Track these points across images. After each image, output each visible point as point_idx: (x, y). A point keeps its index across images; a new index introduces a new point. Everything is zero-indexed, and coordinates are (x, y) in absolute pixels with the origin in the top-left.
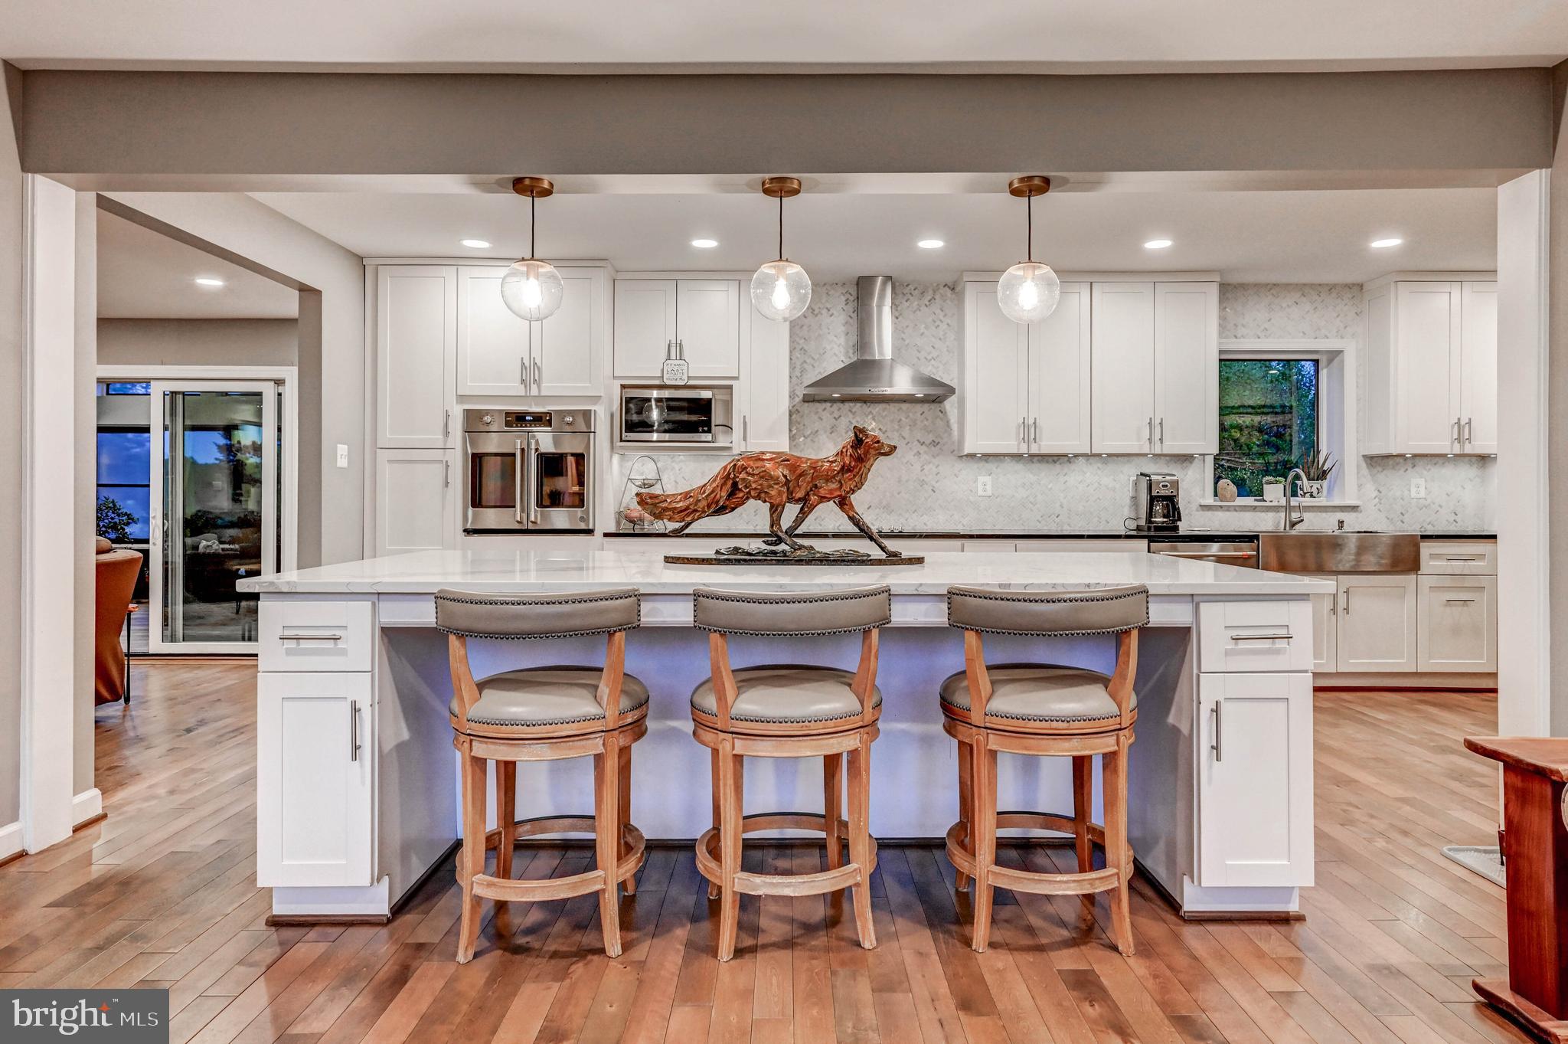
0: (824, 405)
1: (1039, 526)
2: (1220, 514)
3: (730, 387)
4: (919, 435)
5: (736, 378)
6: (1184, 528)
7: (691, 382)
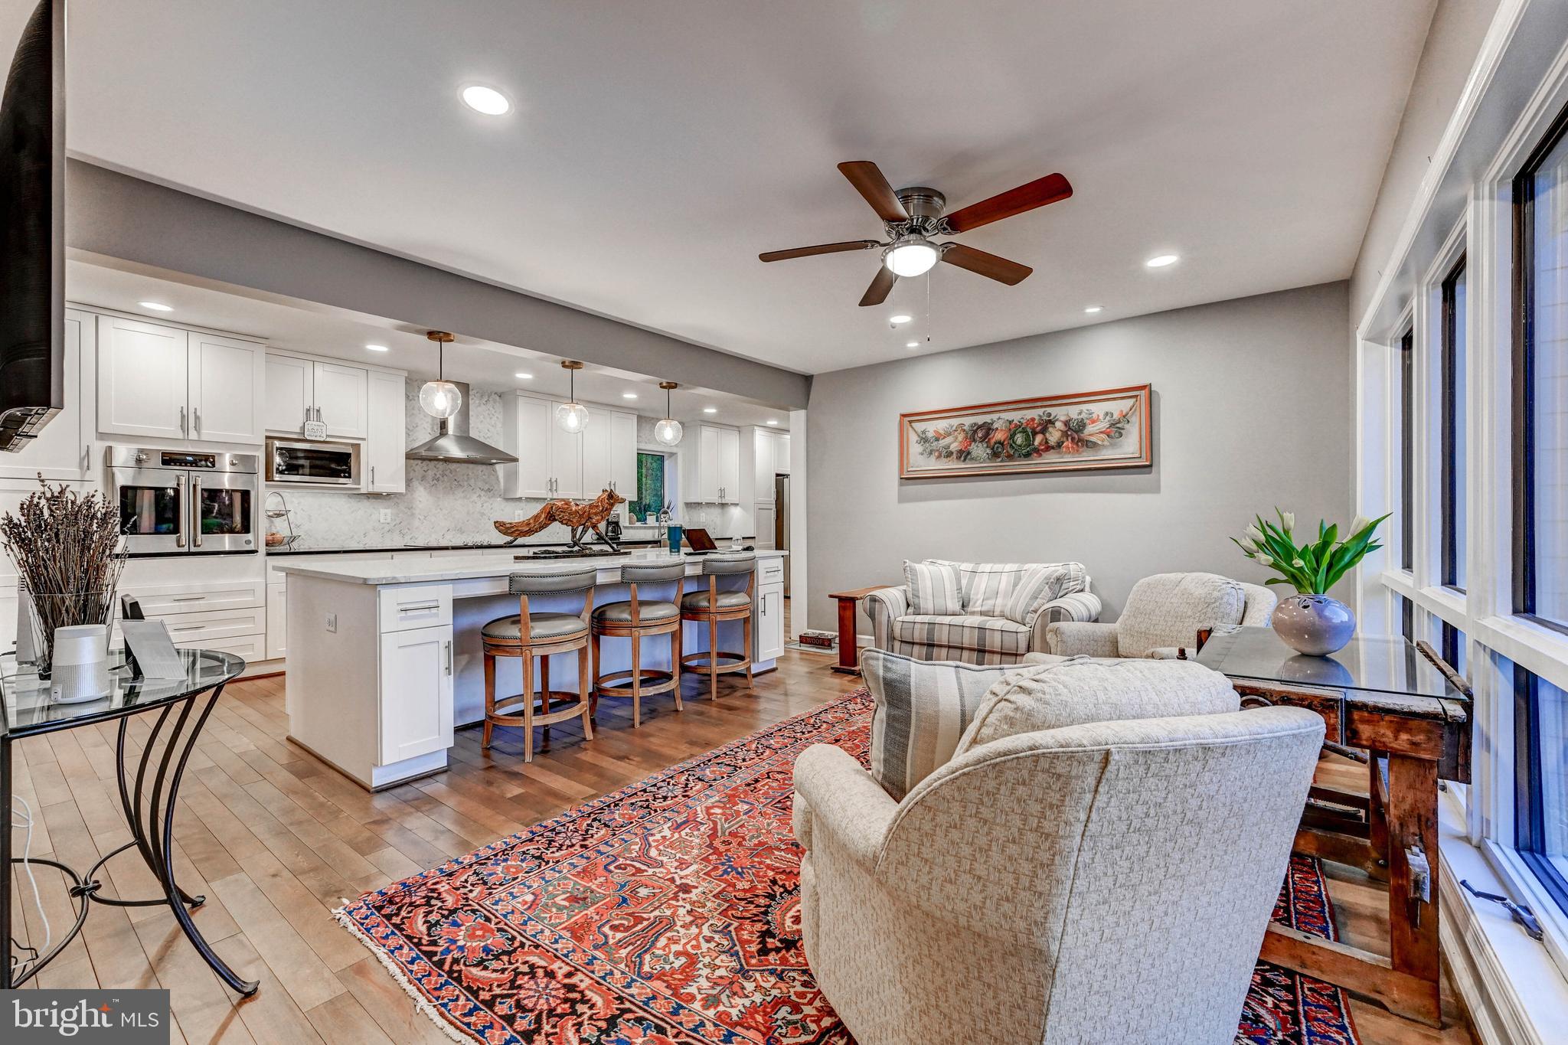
0: (416, 462)
1: (549, 539)
2: (642, 531)
3: (358, 445)
4: (480, 484)
5: (364, 439)
6: (623, 538)
7: (328, 439)
